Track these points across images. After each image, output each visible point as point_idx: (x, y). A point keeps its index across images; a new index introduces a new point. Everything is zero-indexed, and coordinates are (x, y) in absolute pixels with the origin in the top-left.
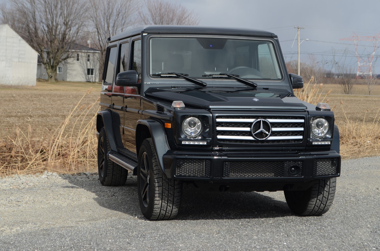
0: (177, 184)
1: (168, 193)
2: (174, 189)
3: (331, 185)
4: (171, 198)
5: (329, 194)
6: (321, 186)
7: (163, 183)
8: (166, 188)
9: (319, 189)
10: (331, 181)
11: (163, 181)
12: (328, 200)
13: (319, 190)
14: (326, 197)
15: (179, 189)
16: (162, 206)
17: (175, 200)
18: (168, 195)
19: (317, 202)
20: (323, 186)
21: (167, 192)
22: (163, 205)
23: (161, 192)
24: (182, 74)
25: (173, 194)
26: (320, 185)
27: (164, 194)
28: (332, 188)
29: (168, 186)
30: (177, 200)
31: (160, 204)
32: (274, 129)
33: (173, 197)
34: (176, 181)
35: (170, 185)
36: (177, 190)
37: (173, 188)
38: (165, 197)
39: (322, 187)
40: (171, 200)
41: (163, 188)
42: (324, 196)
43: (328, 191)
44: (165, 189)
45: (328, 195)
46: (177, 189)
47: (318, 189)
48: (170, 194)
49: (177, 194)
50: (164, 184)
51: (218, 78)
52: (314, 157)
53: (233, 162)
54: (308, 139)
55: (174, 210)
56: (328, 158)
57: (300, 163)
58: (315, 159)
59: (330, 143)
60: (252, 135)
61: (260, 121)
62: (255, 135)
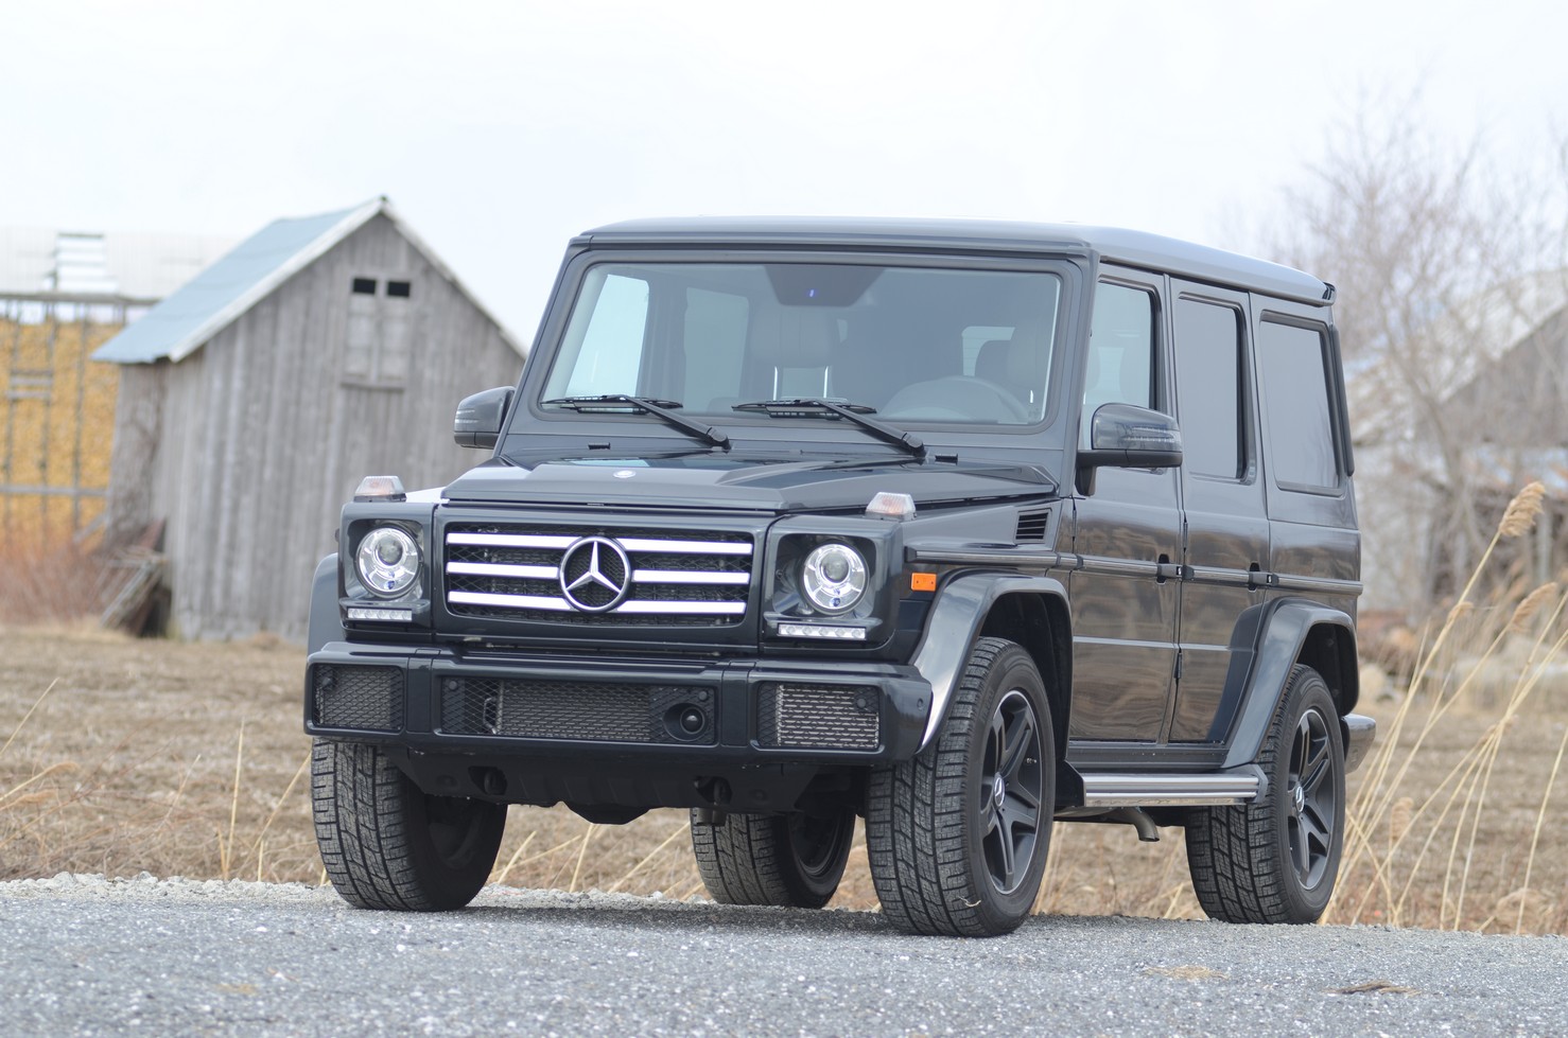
0: (385, 769)
1: (355, 797)
2: (374, 785)
3: (937, 805)
4: (366, 818)
5: (934, 840)
6: (900, 806)
7: (335, 763)
8: (346, 780)
9: (892, 816)
10: (937, 790)
11: (336, 756)
12: (935, 861)
13: (892, 822)
14: (925, 850)
15: (390, 787)
16: (345, 846)
17: (382, 826)
18: (355, 805)
19: (901, 869)
20: (908, 808)
21: (351, 795)
22: (344, 842)
23: (332, 795)
24: (655, 403)
25: (371, 804)
26: (896, 801)
27: (340, 803)
28: (944, 817)
29: (354, 774)
30: (390, 825)
31: (336, 836)
32: (642, 576)
33: (372, 816)
34: (379, 758)
35: (361, 771)
36: (385, 788)
37: (370, 780)
38: (344, 811)
39: (905, 810)
40: (367, 825)
41: (335, 778)
42: (918, 845)
43: (929, 827)
44: (343, 783)
45: (934, 844)
46: (382, 785)
47: (888, 818)
48: (362, 801)
49: (386, 803)
50: (339, 767)
51: (798, 417)
52: (755, 676)
53: (471, 679)
54: (767, 614)
55: (393, 866)
56: (830, 687)
57: (703, 695)
58: (762, 683)
59: (862, 636)
60: (560, 594)
61: (592, 544)
62: (571, 592)
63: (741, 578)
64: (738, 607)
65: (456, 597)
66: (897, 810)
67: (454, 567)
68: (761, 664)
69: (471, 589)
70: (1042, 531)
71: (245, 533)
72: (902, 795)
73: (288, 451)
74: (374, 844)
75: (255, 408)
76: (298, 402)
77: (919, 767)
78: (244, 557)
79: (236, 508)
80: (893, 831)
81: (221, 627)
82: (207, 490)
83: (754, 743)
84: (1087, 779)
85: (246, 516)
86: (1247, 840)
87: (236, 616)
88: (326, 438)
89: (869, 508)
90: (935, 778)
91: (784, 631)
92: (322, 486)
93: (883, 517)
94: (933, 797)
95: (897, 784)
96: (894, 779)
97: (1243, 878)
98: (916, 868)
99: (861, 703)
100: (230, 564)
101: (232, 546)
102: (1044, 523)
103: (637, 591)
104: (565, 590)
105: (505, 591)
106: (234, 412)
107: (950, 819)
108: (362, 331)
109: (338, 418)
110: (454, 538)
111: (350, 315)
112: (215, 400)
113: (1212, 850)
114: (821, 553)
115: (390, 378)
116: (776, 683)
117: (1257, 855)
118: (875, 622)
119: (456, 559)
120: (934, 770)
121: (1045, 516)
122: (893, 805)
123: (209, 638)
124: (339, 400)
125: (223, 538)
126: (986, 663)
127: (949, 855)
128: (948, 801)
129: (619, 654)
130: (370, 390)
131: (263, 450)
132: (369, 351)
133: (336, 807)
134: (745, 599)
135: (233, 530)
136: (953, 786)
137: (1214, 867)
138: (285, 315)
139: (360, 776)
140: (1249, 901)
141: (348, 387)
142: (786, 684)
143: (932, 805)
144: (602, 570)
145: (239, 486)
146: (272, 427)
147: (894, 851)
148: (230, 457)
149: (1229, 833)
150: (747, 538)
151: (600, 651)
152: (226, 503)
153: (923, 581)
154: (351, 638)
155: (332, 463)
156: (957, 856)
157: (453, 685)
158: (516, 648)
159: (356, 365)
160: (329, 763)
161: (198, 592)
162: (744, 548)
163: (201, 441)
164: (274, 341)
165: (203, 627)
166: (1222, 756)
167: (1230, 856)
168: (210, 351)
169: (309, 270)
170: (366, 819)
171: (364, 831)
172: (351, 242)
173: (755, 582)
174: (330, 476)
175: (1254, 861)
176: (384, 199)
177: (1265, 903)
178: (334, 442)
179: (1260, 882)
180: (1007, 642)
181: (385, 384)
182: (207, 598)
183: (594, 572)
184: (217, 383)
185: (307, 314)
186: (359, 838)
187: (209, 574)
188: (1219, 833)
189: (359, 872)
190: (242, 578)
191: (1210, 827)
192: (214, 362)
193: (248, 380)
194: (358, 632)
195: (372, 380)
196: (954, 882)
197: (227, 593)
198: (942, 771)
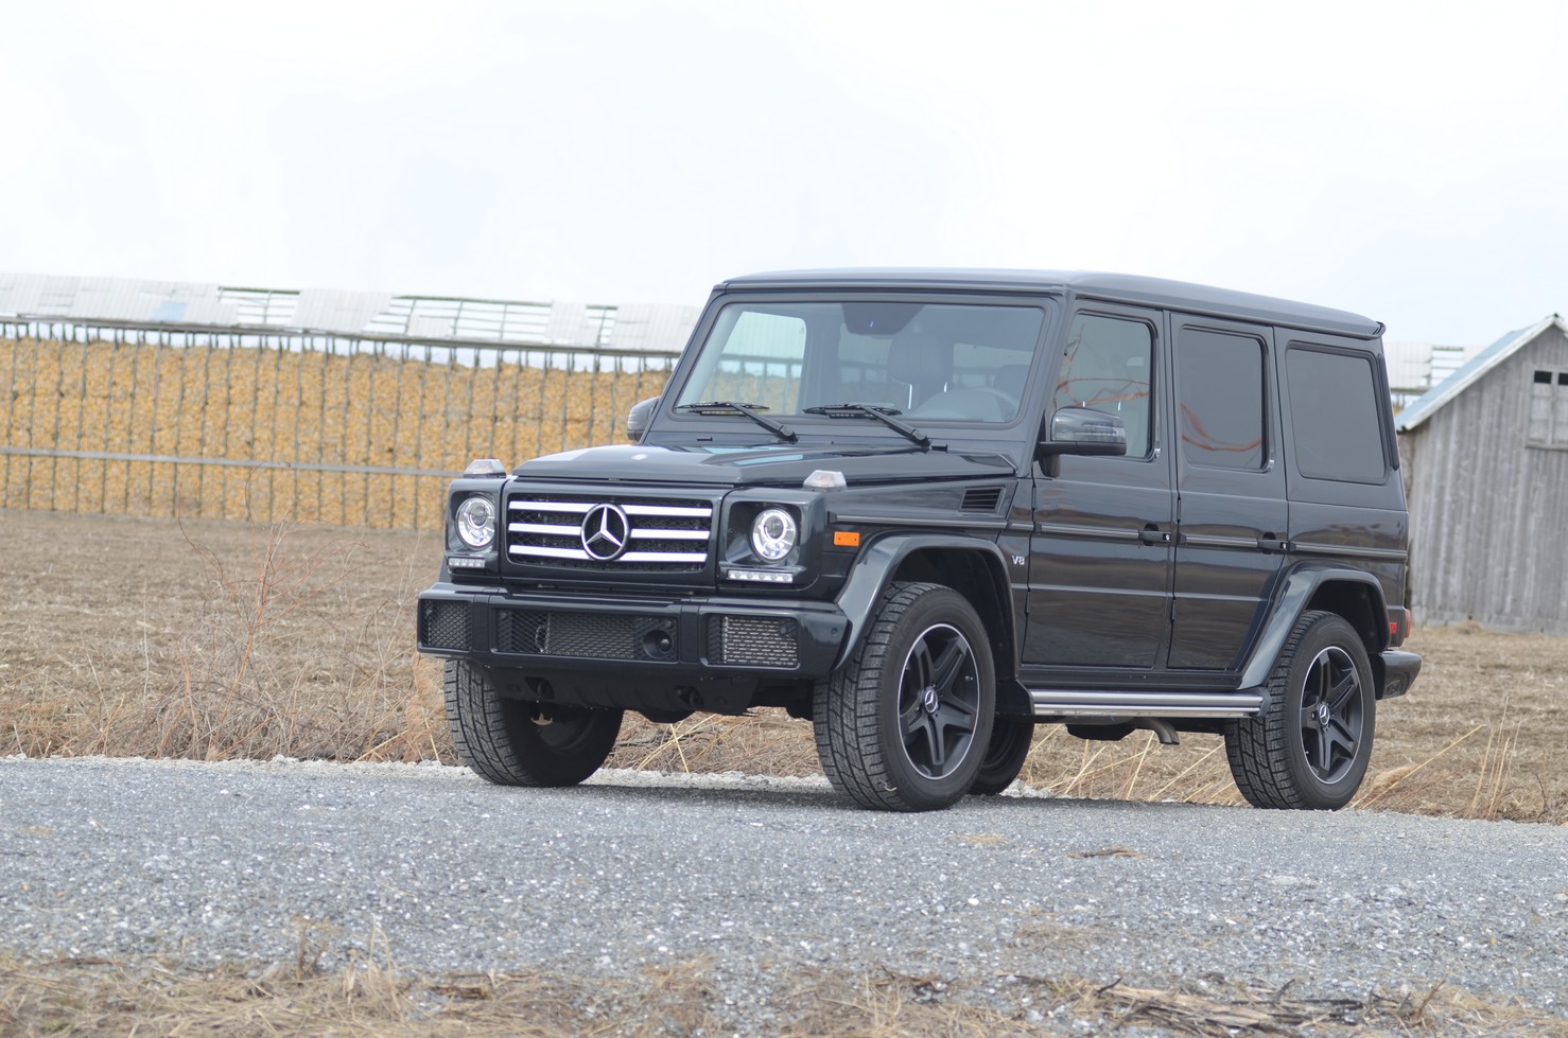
1: (471, 700)
2: (483, 691)
3: (859, 710)
5: (857, 737)
6: (834, 711)
7: (457, 675)
9: (828, 718)
10: (859, 698)
11: (458, 669)
12: (860, 753)
13: (828, 723)
14: (852, 745)
15: (493, 693)
16: (467, 737)
17: (490, 722)
18: (471, 706)
20: (839, 712)
21: (468, 698)
24: (750, 407)
25: (482, 705)
26: (831, 707)
27: (461, 704)
28: (863, 719)
29: (470, 683)
30: (495, 722)
31: (461, 729)
32: (637, 533)
33: (482, 715)
35: (475, 681)
36: (490, 693)
37: (480, 688)
38: (464, 711)
39: (837, 714)
40: (480, 721)
41: (458, 685)
42: (847, 740)
43: (854, 727)
44: (463, 689)
45: (857, 739)
46: (488, 691)
47: (825, 720)
48: (475, 703)
49: (491, 704)
50: (460, 677)
51: (850, 417)
52: (704, 610)
53: (516, 611)
54: (721, 563)
55: (501, 752)
56: (760, 618)
57: (669, 624)
58: (710, 615)
59: (790, 580)
60: (582, 548)
61: (602, 509)
62: (589, 545)
63: (703, 535)
64: (701, 557)
65: (515, 549)
66: (831, 714)
67: (514, 527)
68: (711, 600)
69: (526, 544)
70: (995, 503)
71: (1458, 551)
72: (835, 704)
73: (1489, 493)
74: (486, 736)
75: (1465, 463)
76: (1496, 460)
77: (847, 681)
78: (1457, 568)
79: (1451, 534)
80: (829, 730)
81: (1441, 617)
82: (1431, 520)
83: (705, 662)
84: (1035, 694)
85: (1459, 538)
86: (1265, 745)
87: (1452, 609)
88: (1515, 484)
89: (806, 482)
90: (857, 689)
91: (733, 576)
92: (1512, 518)
93: (814, 489)
94: (855, 703)
95: (832, 693)
96: (830, 690)
97: (1265, 773)
98: (847, 758)
99: (783, 630)
100: (1447, 572)
101: (1449, 560)
102: (997, 497)
103: (634, 545)
104: (585, 544)
105: (550, 545)
106: (1450, 466)
107: (867, 721)
108: (1541, 409)
109: (1524, 470)
110: (515, 505)
111: (1533, 397)
112: (1438, 457)
113: (1242, 752)
114: (767, 516)
115: (1561, 442)
116: (722, 616)
117: (1273, 756)
118: (800, 569)
119: (517, 521)
120: (857, 683)
121: (998, 491)
122: (828, 710)
123: (1432, 623)
124: (1525, 457)
125: (1443, 554)
126: (908, 602)
127: (869, 748)
128: (866, 707)
129: (623, 593)
130: (1547, 450)
131: (1471, 494)
132: (1546, 422)
133: (459, 707)
134: (706, 551)
135: (1450, 549)
136: (869, 695)
137: (1244, 765)
138: (1486, 397)
139: (473, 684)
140: (1273, 792)
141: (1530, 448)
142: (730, 616)
143: (855, 710)
144: (610, 529)
145: (1453, 517)
146: (1477, 476)
147: (831, 744)
148: (1448, 498)
149: (1253, 740)
150: (706, 504)
151: (611, 590)
152: (1445, 529)
153: (846, 539)
154: (456, 581)
155: (1520, 502)
156: (875, 749)
157: (504, 615)
158: (557, 588)
159: (1537, 433)
160: (454, 674)
161: (1425, 591)
162: (705, 512)
163: (1428, 485)
164: (1479, 417)
165: (1428, 617)
166: (1239, 680)
167: (1254, 757)
168: (1434, 421)
169: (1504, 365)
170: (479, 716)
171: (478, 726)
172: (1533, 346)
173: (714, 537)
174: (1518, 511)
175: (1272, 761)
176: (1556, 315)
177: (1285, 793)
178: (1521, 487)
179: (1279, 777)
180: (934, 586)
181: (1557, 446)
182: (1431, 595)
183: (604, 531)
184: (1439, 446)
185: (1502, 398)
186: (475, 730)
187: (1433, 579)
188: (1245, 739)
189: (480, 757)
190: (1455, 582)
191: (1239, 735)
192: (1436, 432)
193: (1460, 444)
194: (461, 576)
195: (1548, 444)
196: (875, 769)
197: (1445, 593)
198: (863, 684)
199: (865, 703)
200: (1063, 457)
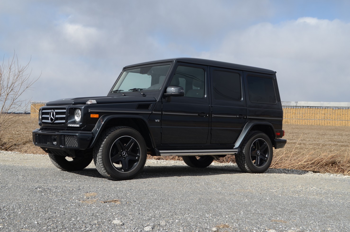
28: (100, 159)
32: (57, 116)
52: (60, 133)
54: (67, 122)
56: (71, 135)
57: (56, 137)
58: (61, 135)
59: (79, 126)
61: (52, 111)
62: (50, 119)
63: (64, 116)
65: (44, 121)
67: (43, 116)
70: (148, 107)
77: (97, 150)
83: (61, 146)
84: (160, 151)
89: (86, 103)
91: (69, 125)
93: (88, 104)
94: (98, 155)
96: (94, 152)
99: (75, 138)
103: (57, 119)
114: (77, 111)
116: (64, 135)
118: (81, 124)
121: (150, 105)
127: (102, 166)
134: (65, 120)
136: (100, 153)
143: (98, 157)
149: (240, 159)
153: (94, 116)
157: (37, 135)
162: (65, 111)
166: (234, 146)
173: (66, 116)
177: (248, 170)
183: (51, 116)
196: (104, 171)
198: (100, 151)
199: (100, 155)
200: (172, 97)
